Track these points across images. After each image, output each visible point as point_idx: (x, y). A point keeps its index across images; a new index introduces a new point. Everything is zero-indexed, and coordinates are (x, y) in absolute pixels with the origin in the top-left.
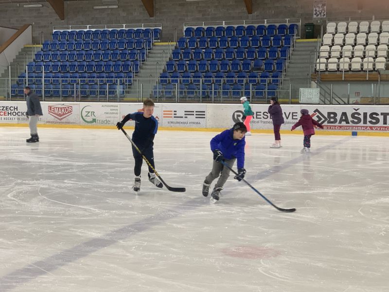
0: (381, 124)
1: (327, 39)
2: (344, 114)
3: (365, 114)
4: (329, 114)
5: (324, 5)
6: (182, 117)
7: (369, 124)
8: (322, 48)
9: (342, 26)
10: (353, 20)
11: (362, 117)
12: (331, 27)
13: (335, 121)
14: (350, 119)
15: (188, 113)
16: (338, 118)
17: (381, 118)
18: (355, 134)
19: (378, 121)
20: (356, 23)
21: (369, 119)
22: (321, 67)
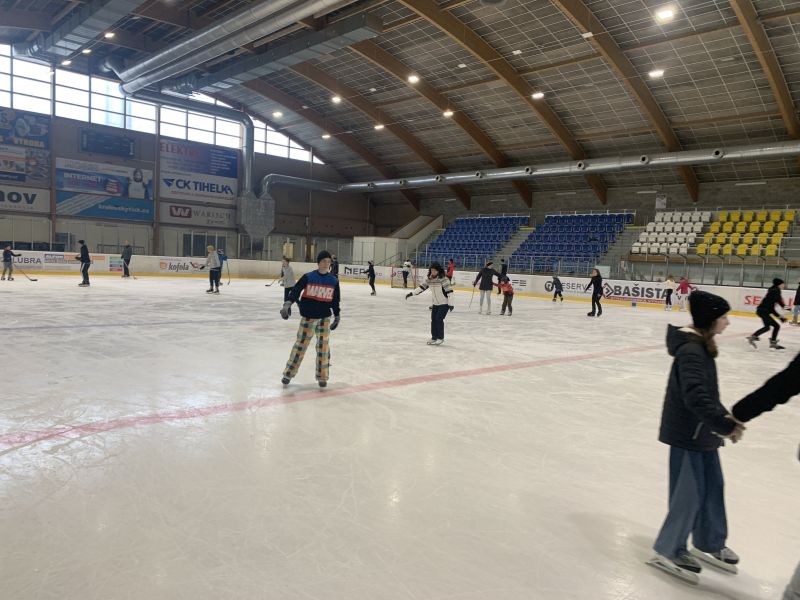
0: (655, 297)
1: (650, 226)
2: (627, 288)
3: (643, 289)
4: (616, 287)
7: (645, 297)
8: (643, 234)
9: (668, 216)
11: (640, 291)
12: (658, 217)
13: (620, 293)
14: (631, 292)
15: (515, 281)
16: (622, 291)
17: (655, 292)
18: (634, 305)
19: (652, 295)
20: (681, 213)
21: (645, 293)
22: (635, 250)
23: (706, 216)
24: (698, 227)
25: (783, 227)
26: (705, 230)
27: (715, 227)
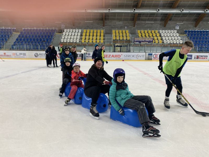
1: (64, 33)
5: (64, 25)
6: (19, 55)
8: (63, 36)
9: (68, 30)
10: (71, 29)
12: (65, 30)
15: (21, 54)
20: (72, 30)
22: (62, 41)
23: (80, 31)
24: (79, 34)
25: (102, 34)
26: (81, 35)
27: (84, 34)
